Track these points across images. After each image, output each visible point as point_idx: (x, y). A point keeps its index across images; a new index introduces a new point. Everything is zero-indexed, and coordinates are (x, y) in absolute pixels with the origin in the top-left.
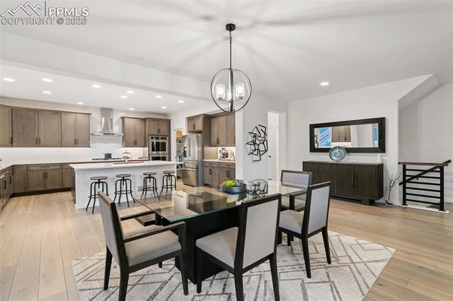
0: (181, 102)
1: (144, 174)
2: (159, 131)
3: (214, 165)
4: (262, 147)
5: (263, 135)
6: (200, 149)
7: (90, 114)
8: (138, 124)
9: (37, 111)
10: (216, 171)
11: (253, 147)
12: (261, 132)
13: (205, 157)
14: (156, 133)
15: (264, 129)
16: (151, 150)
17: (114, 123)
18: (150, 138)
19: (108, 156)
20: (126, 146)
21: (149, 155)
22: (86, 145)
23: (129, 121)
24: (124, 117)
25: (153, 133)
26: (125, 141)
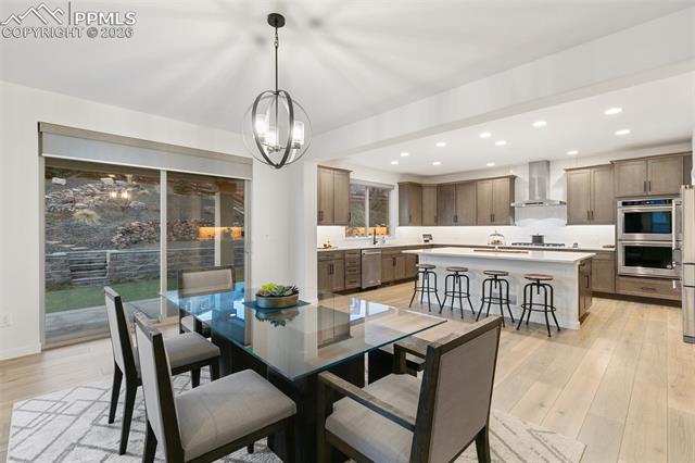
7: (511, 177)
8: (600, 179)
14: (640, 191)
16: (621, 229)
18: (620, 203)
19: (538, 240)
20: (568, 224)
21: (616, 240)
22: (504, 222)
23: (576, 176)
24: (567, 170)
25: (630, 193)
26: (569, 214)
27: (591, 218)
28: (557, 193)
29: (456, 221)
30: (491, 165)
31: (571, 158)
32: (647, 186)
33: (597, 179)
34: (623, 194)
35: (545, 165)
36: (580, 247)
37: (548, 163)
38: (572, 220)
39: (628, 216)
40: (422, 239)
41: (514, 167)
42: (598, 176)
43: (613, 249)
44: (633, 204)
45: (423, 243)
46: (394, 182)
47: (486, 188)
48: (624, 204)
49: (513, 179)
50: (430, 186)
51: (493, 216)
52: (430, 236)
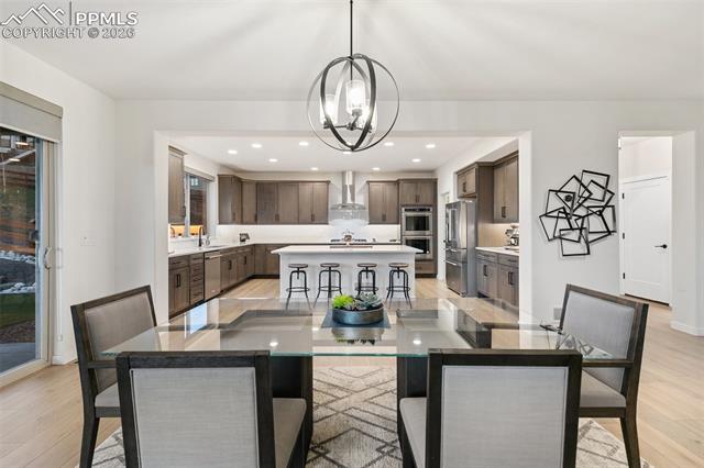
0: (431, 146)
1: (359, 266)
2: (417, 198)
3: (492, 259)
4: (595, 224)
5: (597, 193)
6: (472, 227)
7: (328, 182)
8: (389, 191)
9: (277, 184)
10: (493, 269)
11: (563, 224)
12: (592, 188)
13: (479, 243)
14: (413, 202)
15: (602, 181)
16: (404, 228)
17: (357, 190)
18: (403, 210)
20: (370, 223)
21: (401, 236)
23: (375, 187)
24: (368, 182)
25: (408, 202)
26: (370, 216)
27: (384, 220)
28: (361, 200)
29: (277, 220)
30: (315, 169)
31: (373, 173)
34: (405, 204)
36: (377, 241)
37: (354, 173)
38: (373, 221)
39: (409, 219)
40: (239, 239)
41: (330, 174)
42: (388, 189)
44: (410, 210)
46: (213, 173)
47: (306, 190)
48: (407, 210)
50: (250, 182)
51: (313, 216)
52: (247, 235)
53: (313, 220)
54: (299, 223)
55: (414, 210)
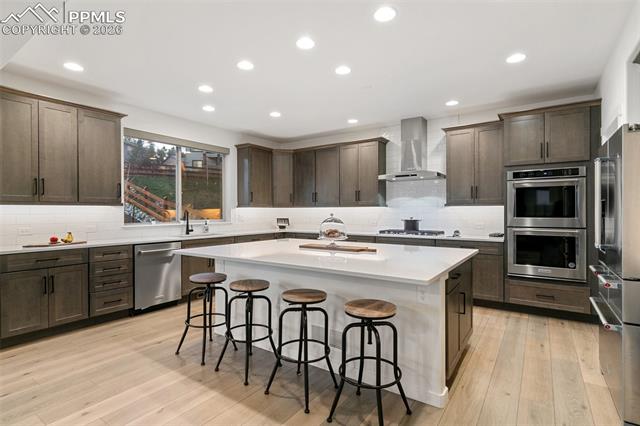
7: (383, 140)
9: (315, 150)
14: (535, 157)
18: (510, 174)
19: (412, 226)
20: (447, 205)
21: (506, 227)
22: (371, 201)
23: (457, 138)
24: (446, 130)
25: (522, 160)
26: (449, 190)
27: (475, 197)
28: (436, 163)
29: (315, 202)
30: (353, 121)
32: (544, 149)
33: (483, 143)
34: (514, 161)
35: (420, 123)
36: (463, 236)
37: (424, 121)
38: (453, 200)
39: (521, 193)
40: (277, 225)
41: (383, 127)
42: (484, 137)
43: (502, 240)
44: (526, 175)
45: (278, 230)
46: (230, 144)
47: (350, 156)
48: (516, 176)
49: (383, 143)
50: (283, 152)
51: (358, 194)
52: (286, 220)
53: (358, 200)
54: (340, 205)
55: (536, 174)
